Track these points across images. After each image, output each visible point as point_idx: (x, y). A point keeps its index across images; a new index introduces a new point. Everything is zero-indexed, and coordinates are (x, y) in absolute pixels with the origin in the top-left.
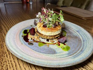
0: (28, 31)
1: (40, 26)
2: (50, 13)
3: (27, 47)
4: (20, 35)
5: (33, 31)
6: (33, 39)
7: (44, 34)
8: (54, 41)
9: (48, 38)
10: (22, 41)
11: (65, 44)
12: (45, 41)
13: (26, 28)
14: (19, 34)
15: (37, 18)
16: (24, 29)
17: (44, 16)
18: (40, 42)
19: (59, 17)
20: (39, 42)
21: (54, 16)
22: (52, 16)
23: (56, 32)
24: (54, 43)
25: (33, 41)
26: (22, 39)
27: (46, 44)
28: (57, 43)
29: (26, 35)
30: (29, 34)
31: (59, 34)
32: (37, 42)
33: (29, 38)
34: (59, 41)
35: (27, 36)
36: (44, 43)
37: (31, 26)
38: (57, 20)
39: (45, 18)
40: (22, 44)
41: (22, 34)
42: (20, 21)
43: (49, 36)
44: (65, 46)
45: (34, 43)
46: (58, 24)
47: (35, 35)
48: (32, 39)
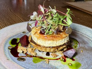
0: (18, 41)
1: (36, 33)
2: (49, 13)
3: (16, 64)
4: (5, 46)
5: (26, 41)
6: (25, 52)
7: (41, 44)
8: (57, 54)
9: (48, 51)
10: (8, 56)
11: (73, 60)
12: (44, 55)
13: (16, 35)
14: (3, 45)
15: (32, 20)
16: (12, 37)
17: (41, 18)
18: (36, 57)
19: (65, 19)
20: (34, 56)
21: (56, 17)
22: (52, 17)
23: (60, 40)
24: (58, 58)
25: (25, 55)
26: (8, 52)
27: (45, 60)
28: (61, 58)
29: (14, 46)
30: (20, 44)
31: (65, 44)
32: (31, 56)
33: (18, 51)
34: (64, 56)
35: (16, 48)
36: (41, 58)
37: (24, 32)
38: (60, 24)
39: (42, 20)
40: (8, 59)
41: (9, 45)
42: (6, 25)
43: (49, 47)
44: (73, 63)
45: (27, 58)
46: (63, 29)
47: (29, 46)
48: (23, 52)
